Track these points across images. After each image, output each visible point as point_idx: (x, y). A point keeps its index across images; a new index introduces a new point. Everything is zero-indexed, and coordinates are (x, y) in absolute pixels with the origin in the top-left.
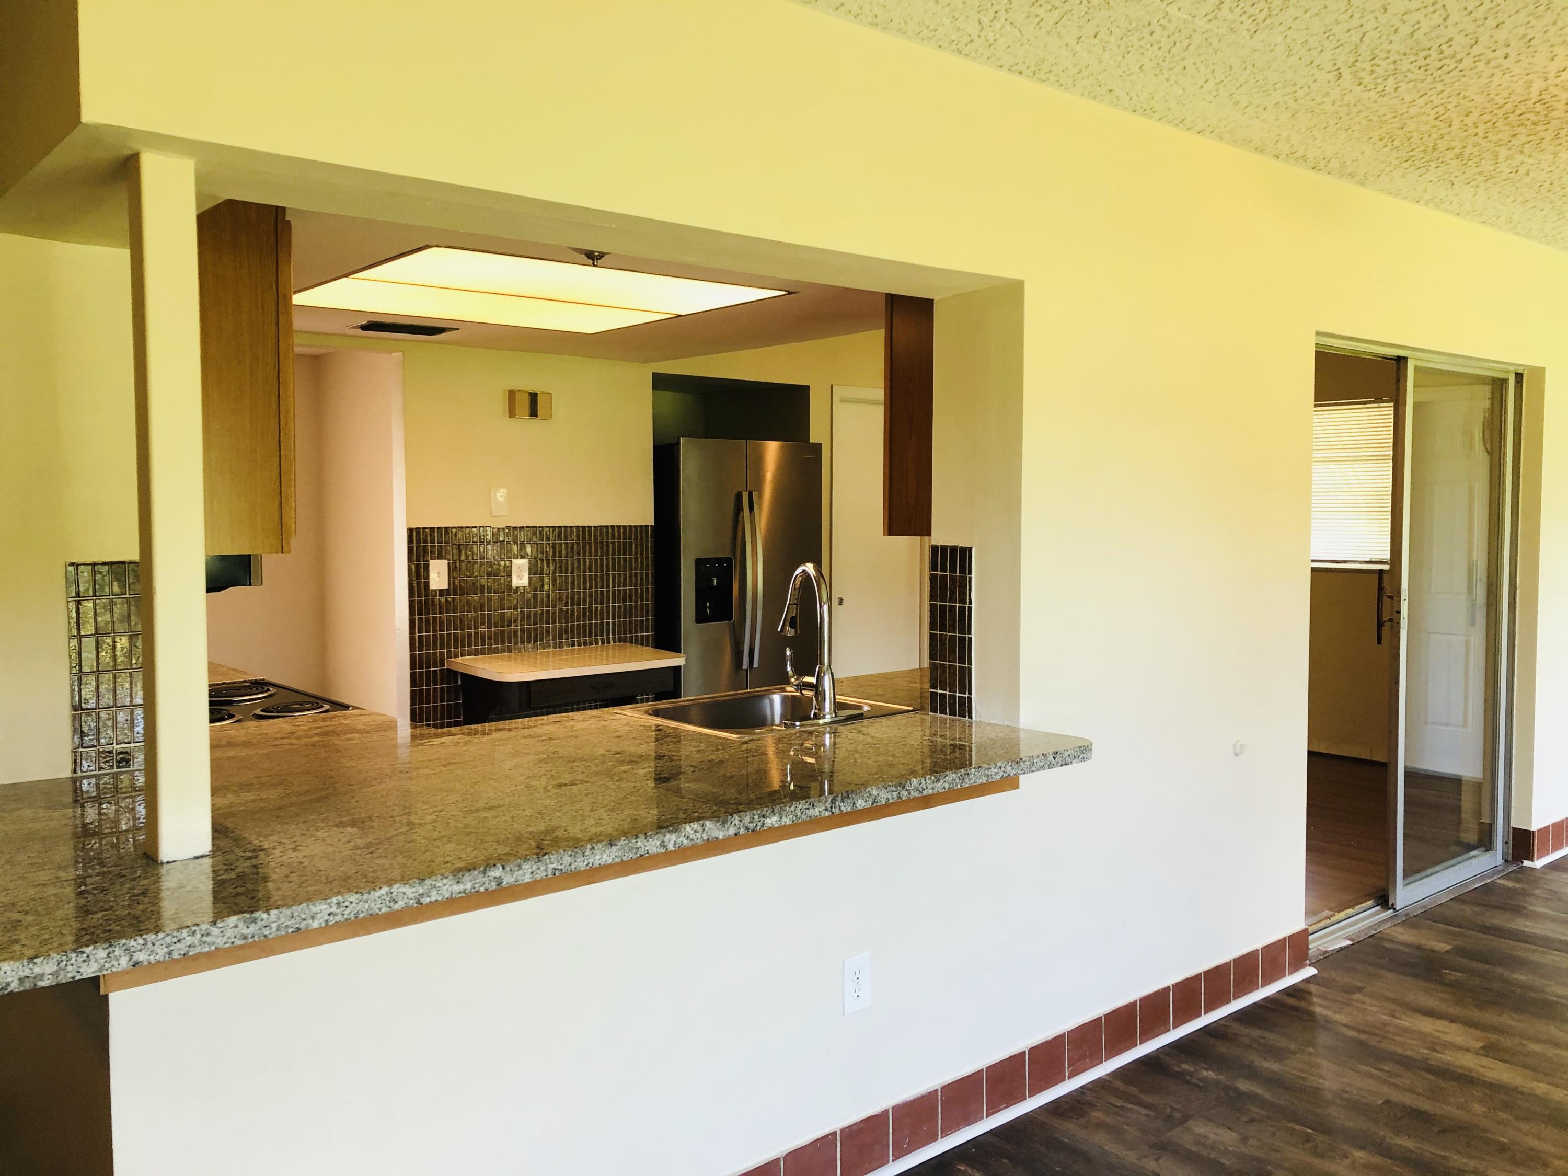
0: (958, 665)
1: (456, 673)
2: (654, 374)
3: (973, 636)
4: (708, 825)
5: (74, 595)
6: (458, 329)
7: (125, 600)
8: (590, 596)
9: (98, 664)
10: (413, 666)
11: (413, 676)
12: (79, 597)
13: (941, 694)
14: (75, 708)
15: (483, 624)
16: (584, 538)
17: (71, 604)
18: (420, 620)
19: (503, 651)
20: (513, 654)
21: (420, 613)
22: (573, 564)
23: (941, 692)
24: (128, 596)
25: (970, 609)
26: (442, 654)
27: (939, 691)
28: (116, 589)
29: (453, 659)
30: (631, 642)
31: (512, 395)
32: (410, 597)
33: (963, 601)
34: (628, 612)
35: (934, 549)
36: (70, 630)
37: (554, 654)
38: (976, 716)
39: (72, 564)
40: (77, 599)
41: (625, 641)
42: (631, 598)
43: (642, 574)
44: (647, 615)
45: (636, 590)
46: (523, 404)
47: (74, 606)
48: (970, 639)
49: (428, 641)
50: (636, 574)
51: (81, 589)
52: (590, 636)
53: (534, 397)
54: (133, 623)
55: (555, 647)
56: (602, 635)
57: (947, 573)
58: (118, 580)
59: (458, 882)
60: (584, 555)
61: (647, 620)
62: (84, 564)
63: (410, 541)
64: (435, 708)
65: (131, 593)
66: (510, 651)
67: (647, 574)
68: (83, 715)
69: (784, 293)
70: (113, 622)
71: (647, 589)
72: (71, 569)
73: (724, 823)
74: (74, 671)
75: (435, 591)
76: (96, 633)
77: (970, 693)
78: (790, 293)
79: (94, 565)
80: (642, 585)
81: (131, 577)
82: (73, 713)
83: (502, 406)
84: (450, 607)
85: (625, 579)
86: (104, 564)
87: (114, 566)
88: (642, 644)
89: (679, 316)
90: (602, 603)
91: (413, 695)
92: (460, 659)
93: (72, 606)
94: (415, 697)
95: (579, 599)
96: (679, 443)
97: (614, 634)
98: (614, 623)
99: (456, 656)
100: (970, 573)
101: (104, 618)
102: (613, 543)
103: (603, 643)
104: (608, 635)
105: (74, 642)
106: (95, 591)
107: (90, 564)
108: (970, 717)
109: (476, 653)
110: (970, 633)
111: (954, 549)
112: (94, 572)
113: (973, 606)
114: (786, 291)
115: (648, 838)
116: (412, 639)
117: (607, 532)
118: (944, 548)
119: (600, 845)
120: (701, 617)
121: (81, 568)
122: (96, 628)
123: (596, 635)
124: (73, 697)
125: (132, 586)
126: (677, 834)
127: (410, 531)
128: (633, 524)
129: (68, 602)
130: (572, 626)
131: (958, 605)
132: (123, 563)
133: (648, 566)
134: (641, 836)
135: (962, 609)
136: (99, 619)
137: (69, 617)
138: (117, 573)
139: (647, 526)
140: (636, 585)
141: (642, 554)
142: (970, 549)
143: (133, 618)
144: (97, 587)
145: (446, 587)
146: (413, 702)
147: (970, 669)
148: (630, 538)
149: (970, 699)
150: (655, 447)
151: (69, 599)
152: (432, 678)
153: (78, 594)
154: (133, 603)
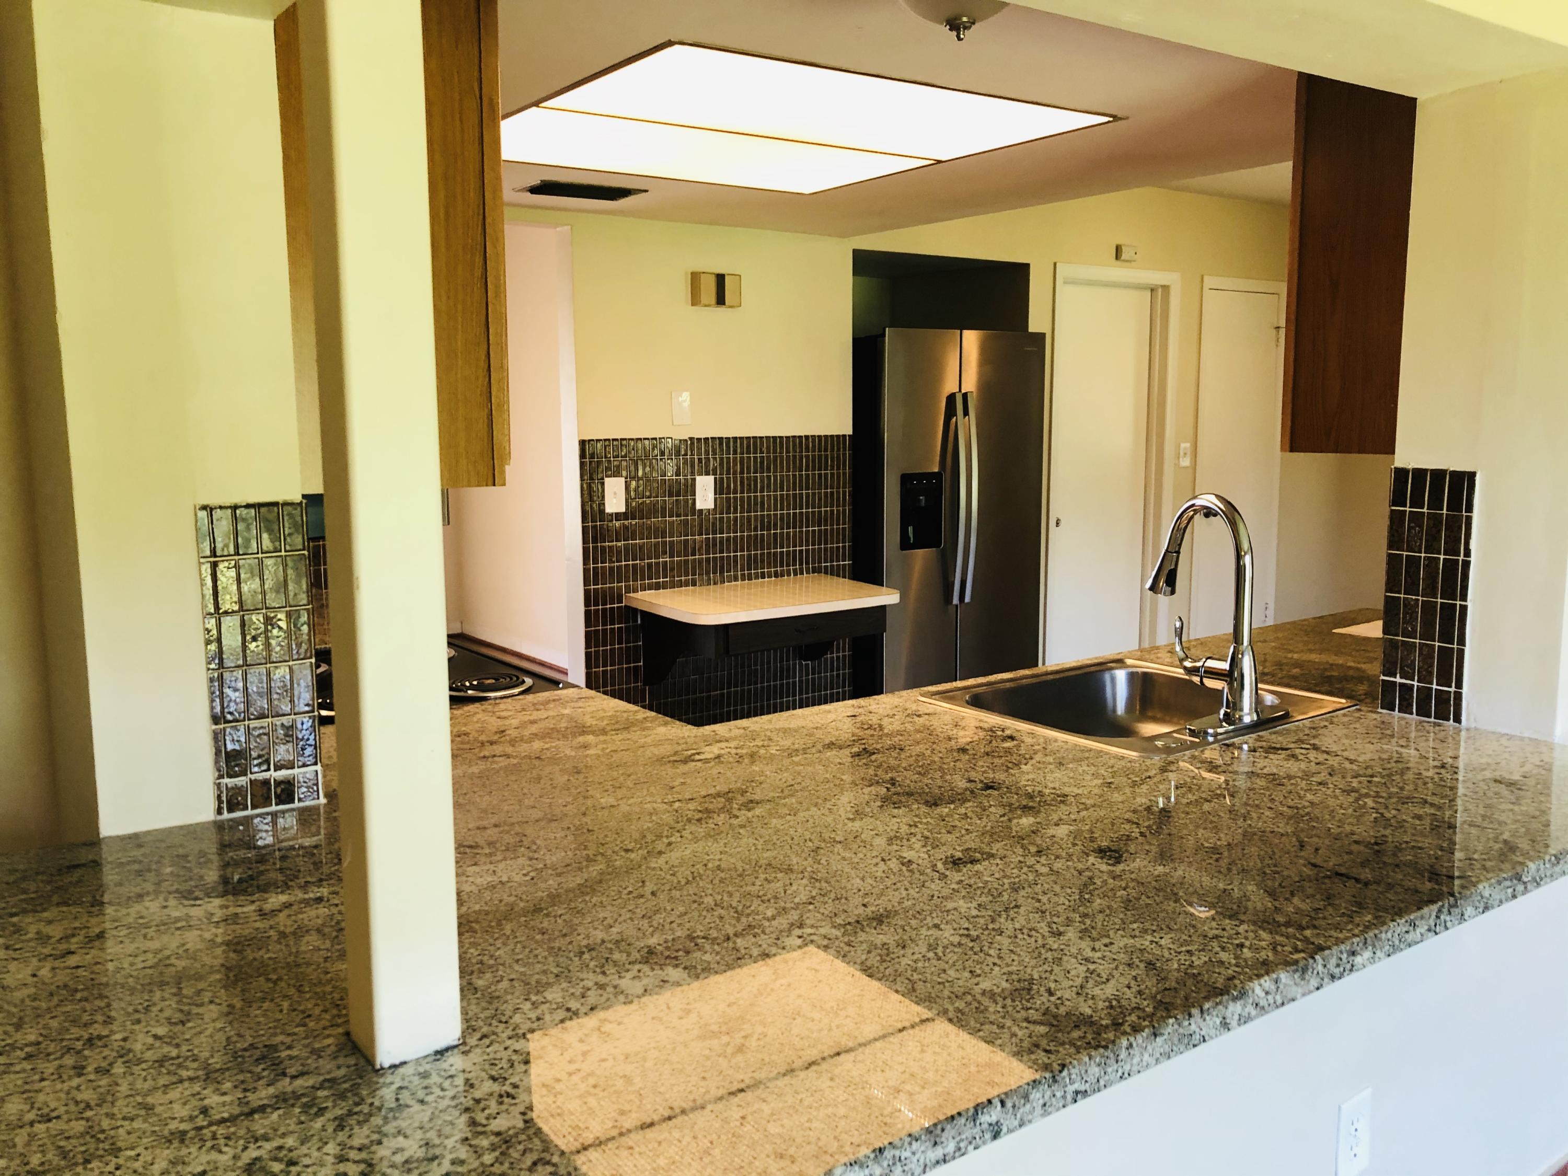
0: (1437, 644)
1: (635, 611)
2: (854, 251)
3: (1469, 603)
4: (1284, 980)
5: (208, 553)
6: (646, 191)
7: (279, 560)
8: (782, 519)
9: (245, 657)
10: (587, 603)
11: (587, 614)
12: (215, 556)
13: (1401, 685)
14: (216, 719)
15: (665, 553)
16: (775, 452)
17: (204, 567)
18: (595, 548)
19: (687, 585)
20: (697, 588)
21: (595, 541)
22: (762, 481)
23: (1404, 681)
24: (283, 553)
25: (1467, 564)
26: (620, 588)
27: (1398, 680)
28: (267, 543)
29: (632, 595)
30: (826, 573)
31: (695, 277)
32: (583, 522)
33: (1453, 549)
34: (823, 537)
35: (1401, 474)
36: (204, 606)
37: (743, 587)
38: (1468, 720)
39: (204, 508)
40: (212, 559)
41: (820, 572)
42: (826, 520)
43: (838, 493)
44: (844, 542)
45: (832, 512)
46: (709, 289)
47: (209, 571)
48: (1464, 609)
49: (604, 574)
50: (832, 493)
51: (219, 546)
52: (782, 566)
53: (721, 279)
54: (291, 594)
55: (743, 579)
56: (795, 565)
57: (1425, 510)
58: (270, 531)
59: (936, 1144)
60: (775, 471)
61: (844, 547)
62: (221, 507)
63: (582, 455)
64: (612, 650)
65: (288, 548)
66: (694, 584)
67: (844, 493)
68: (228, 730)
69: (1106, 119)
70: (264, 593)
71: (844, 511)
72: (203, 514)
73: (1304, 970)
74: (213, 666)
75: (611, 515)
76: (241, 608)
77: (1459, 685)
78: (1116, 118)
79: (235, 508)
80: (838, 506)
81: (287, 525)
82: (214, 727)
83: (683, 290)
84: (626, 533)
85: (820, 499)
86: (248, 506)
87: (263, 510)
88: (838, 576)
89: (939, 162)
90: (795, 527)
91: (588, 635)
92: (640, 595)
93: (206, 569)
94: (590, 639)
95: (769, 522)
96: (883, 335)
97: (807, 563)
98: (807, 551)
99: (635, 591)
100: (1470, 508)
101: (251, 586)
102: (807, 457)
103: (796, 574)
104: (801, 564)
105: (211, 623)
106: (237, 547)
107: (230, 507)
108: (1458, 719)
109: (657, 587)
110: (1464, 597)
111: (1438, 475)
112: (235, 517)
113: (1473, 559)
114: (1110, 116)
115: (1205, 1015)
116: (586, 571)
117: (801, 443)
118: (1419, 473)
119: (1140, 1039)
120: (905, 545)
121: (217, 514)
122: (240, 602)
123: (788, 565)
124: (212, 708)
125: (288, 539)
126: (1242, 1002)
127: (583, 443)
128: (829, 434)
129: (200, 564)
130: (762, 555)
131: (1442, 557)
132: (276, 504)
133: (844, 483)
134: (1195, 1011)
135: (1451, 566)
136: (245, 588)
137: (202, 585)
138: (267, 520)
139: (844, 436)
140: (832, 506)
141: (838, 469)
142: (1472, 475)
143: (291, 586)
144: (240, 540)
145: (623, 510)
146: (588, 645)
147: (1461, 653)
148: (826, 450)
149: (1458, 696)
150: (856, 341)
151: (202, 560)
152: (610, 616)
153: (214, 553)
154: (290, 564)
